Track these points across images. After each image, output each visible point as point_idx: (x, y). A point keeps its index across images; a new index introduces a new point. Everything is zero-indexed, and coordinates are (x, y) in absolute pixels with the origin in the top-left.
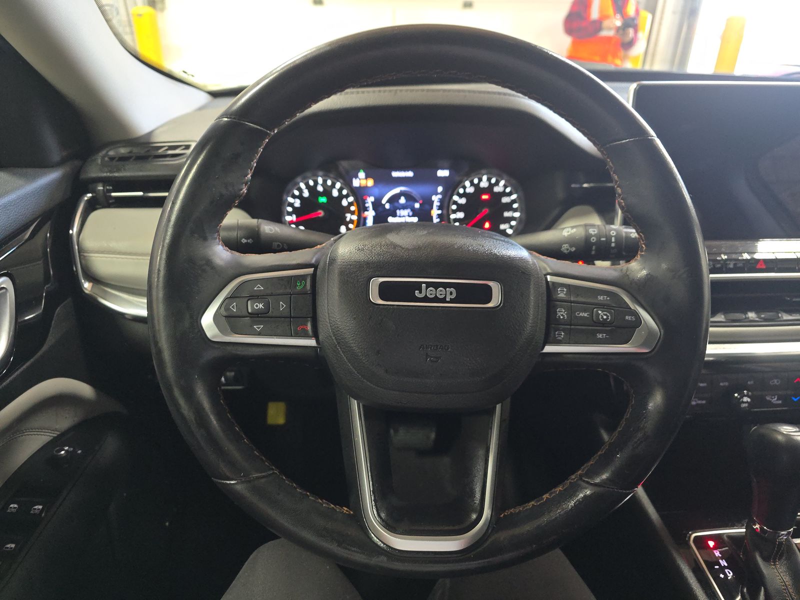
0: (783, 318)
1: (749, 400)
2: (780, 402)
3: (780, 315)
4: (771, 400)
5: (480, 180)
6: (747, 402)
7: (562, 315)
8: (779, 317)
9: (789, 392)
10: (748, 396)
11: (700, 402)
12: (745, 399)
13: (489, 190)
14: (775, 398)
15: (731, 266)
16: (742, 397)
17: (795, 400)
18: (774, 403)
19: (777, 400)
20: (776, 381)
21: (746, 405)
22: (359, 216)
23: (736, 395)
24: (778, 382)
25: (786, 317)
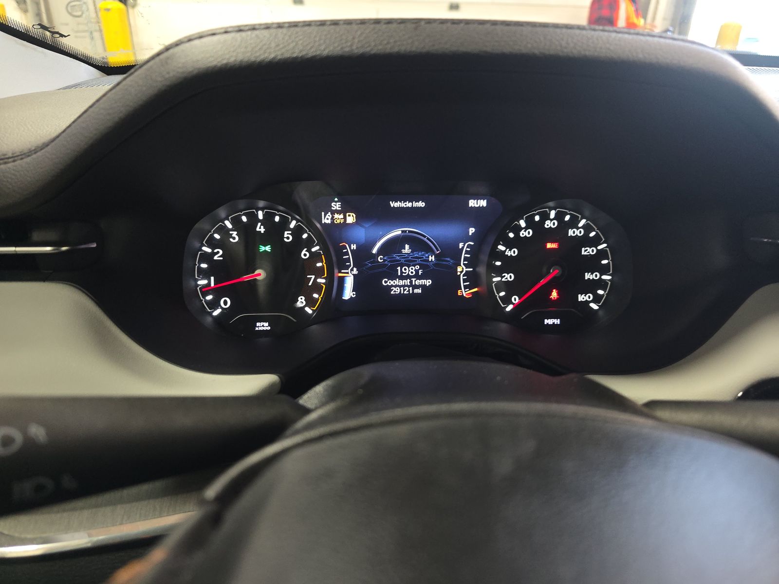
5: (545, 217)
13: (559, 234)
22: (330, 278)
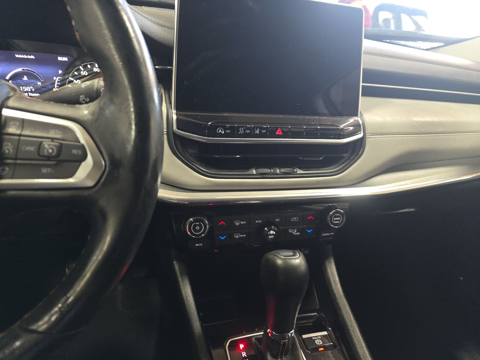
0: (297, 172)
1: (274, 233)
2: (299, 234)
3: (295, 170)
4: (292, 232)
6: (273, 234)
7: (8, 149)
8: (294, 172)
9: (305, 226)
10: (274, 230)
11: (241, 236)
12: (272, 232)
14: (295, 231)
15: (257, 132)
16: (269, 231)
17: (309, 232)
18: (295, 234)
19: (297, 232)
20: (295, 218)
21: (273, 237)
23: (266, 229)
24: (296, 219)
25: (300, 171)
